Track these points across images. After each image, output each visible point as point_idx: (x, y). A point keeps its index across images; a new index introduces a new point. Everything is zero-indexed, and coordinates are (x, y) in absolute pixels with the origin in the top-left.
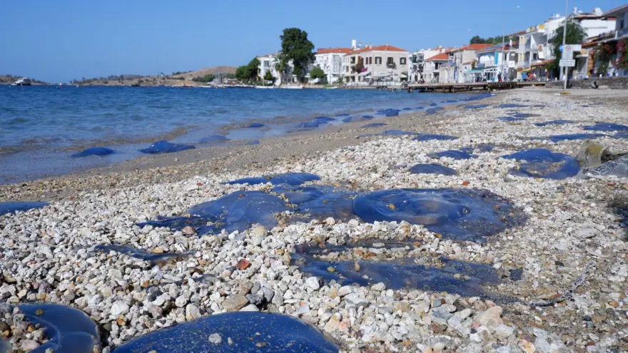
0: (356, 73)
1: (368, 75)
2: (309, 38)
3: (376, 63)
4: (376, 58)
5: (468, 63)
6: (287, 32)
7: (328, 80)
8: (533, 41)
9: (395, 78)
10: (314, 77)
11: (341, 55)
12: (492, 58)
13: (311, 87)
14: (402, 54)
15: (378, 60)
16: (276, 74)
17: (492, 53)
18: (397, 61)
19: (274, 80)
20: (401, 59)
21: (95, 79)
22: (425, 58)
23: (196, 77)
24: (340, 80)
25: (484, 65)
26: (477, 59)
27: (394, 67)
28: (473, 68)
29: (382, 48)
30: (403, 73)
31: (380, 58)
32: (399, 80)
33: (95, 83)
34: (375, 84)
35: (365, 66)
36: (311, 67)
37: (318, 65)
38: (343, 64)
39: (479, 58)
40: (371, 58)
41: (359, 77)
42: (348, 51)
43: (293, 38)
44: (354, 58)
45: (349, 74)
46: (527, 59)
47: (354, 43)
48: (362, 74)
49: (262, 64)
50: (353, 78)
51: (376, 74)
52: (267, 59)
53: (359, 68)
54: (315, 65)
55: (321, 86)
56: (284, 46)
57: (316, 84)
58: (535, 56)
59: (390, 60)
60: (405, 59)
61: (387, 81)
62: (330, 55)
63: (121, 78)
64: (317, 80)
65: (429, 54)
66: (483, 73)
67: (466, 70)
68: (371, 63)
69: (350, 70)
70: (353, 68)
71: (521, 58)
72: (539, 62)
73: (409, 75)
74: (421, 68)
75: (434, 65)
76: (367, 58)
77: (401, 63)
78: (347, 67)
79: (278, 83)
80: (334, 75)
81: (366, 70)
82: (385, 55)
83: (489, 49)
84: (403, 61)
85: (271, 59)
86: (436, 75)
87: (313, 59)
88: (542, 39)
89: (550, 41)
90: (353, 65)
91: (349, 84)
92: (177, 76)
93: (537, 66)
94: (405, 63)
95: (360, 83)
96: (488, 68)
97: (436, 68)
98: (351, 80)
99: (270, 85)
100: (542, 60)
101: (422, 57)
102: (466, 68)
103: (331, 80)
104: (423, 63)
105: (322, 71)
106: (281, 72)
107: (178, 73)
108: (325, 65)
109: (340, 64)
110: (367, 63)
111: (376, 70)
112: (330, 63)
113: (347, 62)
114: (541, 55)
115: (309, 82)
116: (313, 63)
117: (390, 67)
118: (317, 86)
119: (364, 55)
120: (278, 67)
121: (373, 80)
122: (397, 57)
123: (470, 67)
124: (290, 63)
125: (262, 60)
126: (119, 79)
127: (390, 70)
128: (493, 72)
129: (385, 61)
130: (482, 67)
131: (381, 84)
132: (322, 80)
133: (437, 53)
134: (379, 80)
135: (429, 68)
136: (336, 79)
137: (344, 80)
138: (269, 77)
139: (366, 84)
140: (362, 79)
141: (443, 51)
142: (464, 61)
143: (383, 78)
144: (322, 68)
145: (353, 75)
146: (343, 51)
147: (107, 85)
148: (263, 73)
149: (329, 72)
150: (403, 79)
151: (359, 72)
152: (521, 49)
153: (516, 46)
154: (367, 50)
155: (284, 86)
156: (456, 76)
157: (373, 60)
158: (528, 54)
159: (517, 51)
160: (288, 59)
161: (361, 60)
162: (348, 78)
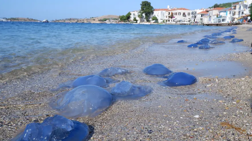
0: (170, 18)
1: (175, 19)
2: (151, 5)
3: (179, 15)
4: (179, 13)
5: (215, 15)
6: (143, 2)
7: (159, 21)
8: (242, 7)
9: (186, 20)
10: (153, 20)
11: (164, 11)
12: (225, 13)
13: (152, 24)
14: (189, 11)
15: (179, 14)
16: (138, 18)
17: (225, 11)
18: (186, 14)
19: (137, 21)
20: (188, 13)
21: (60, 20)
22: (197, 13)
23: (100, 19)
24: (164, 21)
25: (222, 16)
26: (219, 13)
27: (185, 16)
28: (217, 17)
29: (181, 9)
30: (189, 19)
31: (180, 13)
32: (188, 21)
34: (178, 23)
35: (174, 16)
36: (152, 16)
37: (155, 15)
38: (165, 15)
39: (220, 13)
40: (176, 13)
41: (172, 20)
42: (167, 10)
43: (145, 5)
44: (169, 13)
45: (167, 19)
46: (239, 14)
47: (168, 7)
48: (173, 19)
49: (132, 15)
52: (134, 13)
53: (172, 17)
54: (153, 15)
55: (156, 24)
56: (142, 8)
58: (243, 13)
59: (184, 14)
60: (190, 13)
61: (182, 21)
62: (160, 12)
63: (70, 19)
64: (154, 21)
65: (198, 11)
66: (221, 19)
67: (214, 18)
68: (176, 14)
69: (168, 17)
70: (169, 17)
71: (237, 13)
72: (244, 15)
73: (191, 19)
74: (195, 17)
75: (201, 16)
76: (175, 13)
77: (188, 15)
79: (138, 22)
80: (161, 19)
81: (174, 17)
82: (182, 12)
83: (224, 9)
84: (189, 14)
85: (136, 14)
86: (202, 19)
87: (153, 13)
88: (246, 6)
89: (249, 7)
90: (169, 15)
91: (168, 23)
92: (92, 19)
93: (244, 17)
94: (190, 15)
95: (171, 22)
96: (223, 17)
97: (202, 17)
98: (168, 21)
99: (135, 23)
100: (245, 14)
102: (214, 17)
103: (160, 21)
104: (196, 15)
105: (156, 18)
106: (140, 18)
107: (93, 18)
108: (158, 15)
109: (163, 15)
110: (175, 15)
111: (178, 18)
112: (160, 15)
113: (167, 14)
114: (245, 12)
115: (151, 22)
116: (153, 14)
117: (184, 16)
118: (154, 23)
119: (174, 12)
120: (139, 16)
121: (177, 21)
122: (186, 12)
123: (216, 16)
124: (144, 15)
125: (132, 13)
126: (70, 20)
127: (184, 17)
128: (225, 18)
129: (182, 14)
130: (221, 17)
131: (180, 23)
132: (156, 21)
133: (202, 11)
134: (179, 21)
135: (199, 17)
136: (162, 21)
138: (135, 20)
139: (174, 23)
140: (172, 21)
141: (204, 10)
142: (213, 14)
143: (181, 20)
144: (156, 17)
145: (169, 19)
146: (165, 10)
148: (132, 18)
149: (159, 18)
150: (189, 21)
151: (171, 18)
152: (237, 10)
153: (235, 9)
154: (175, 10)
155: (141, 23)
156: (210, 20)
157: (178, 14)
158: (239, 12)
159: (235, 11)
160: (143, 13)
161: (172, 14)
162: (167, 20)
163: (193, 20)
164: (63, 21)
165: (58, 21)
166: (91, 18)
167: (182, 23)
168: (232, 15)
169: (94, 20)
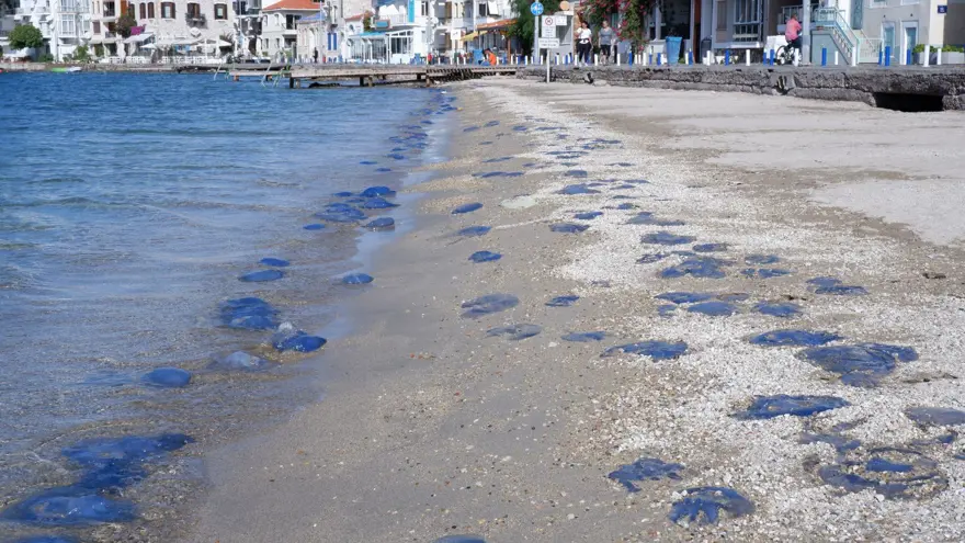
0: (119, 37)
1: (146, 42)
3: (163, 15)
4: (163, 5)
5: (356, 19)
7: (53, 51)
9: (207, 48)
10: (20, 45)
12: (403, 9)
13: (14, 67)
15: (168, 9)
17: (402, 1)
18: (207, 11)
20: (216, 7)
22: (265, 5)
24: (82, 52)
25: (388, 22)
26: (373, 11)
27: (202, 23)
28: (367, 28)
30: (223, 38)
31: (173, 6)
32: (218, 51)
34: (165, 60)
35: (140, 22)
36: (7, 22)
37: (26, 18)
38: (86, 17)
39: (377, 9)
40: (151, 5)
41: (127, 47)
44: (111, 5)
45: (101, 38)
46: (468, 15)
48: (133, 39)
50: (113, 48)
51: (165, 40)
53: (126, 27)
54: (17, 17)
55: (39, 66)
57: (23, 60)
58: (483, 10)
59: (193, 10)
60: (225, 7)
61: (189, 53)
64: (23, 52)
66: (387, 38)
67: (351, 33)
68: (152, 15)
69: (104, 29)
70: (111, 26)
71: (458, 11)
72: (490, 21)
73: (235, 39)
74: (257, 27)
75: (283, 20)
76: (142, 5)
77: (217, 17)
78: (97, 24)
80: (65, 41)
81: (142, 30)
84: (220, 12)
86: (290, 40)
87: (13, 5)
90: (110, 18)
91: (106, 60)
93: (490, 30)
94: (225, 16)
95: (125, 56)
96: (395, 29)
97: (289, 27)
98: (107, 51)
100: (497, 16)
101: (257, 3)
102: (352, 27)
103: (59, 51)
104: (261, 15)
105: (38, 32)
108: (43, 17)
109: (78, 16)
110: (143, 16)
111: (165, 32)
112: (54, 15)
113: (94, 11)
114: (493, 8)
115: (6, 56)
116: (13, 13)
117: (195, 24)
118: (27, 66)
121: (159, 52)
122: (206, 2)
123: (360, 26)
127: (195, 30)
128: (406, 36)
129: (182, 11)
130: (385, 29)
131: (179, 61)
132: (38, 53)
134: (171, 52)
135: (274, 26)
136: (71, 49)
137: (91, 52)
139: (144, 60)
140: (133, 49)
142: (348, 14)
143: (181, 47)
144: (36, 25)
145: (111, 40)
149: (52, 35)
150: (225, 50)
151: (126, 34)
156: (333, 43)
157: (158, 10)
161: (128, 10)
162: (98, 47)
163: (246, 44)
167: (187, 61)
168: (436, 20)
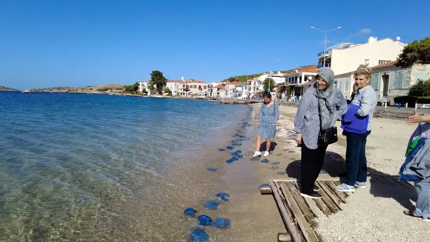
0: (185, 91)
1: (190, 93)
2: (163, 75)
5: (232, 89)
6: (154, 72)
8: (257, 83)
9: (202, 94)
10: (166, 92)
11: (178, 83)
12: (241, 88)
13: (165, 96)
14: (204, 84)
15: (195, 86)
16: (147, 90)
17: (241, 86)
18: (202, 87)
19: (147, 93)
20: (204, 86)
21: (45, 89)
22: (214, 86)
23: (99, 89)
24: (178, 94)
25: (238, 90)
26: (235, 88)
27: (201, 89)
28: (234, 92)
29: (197, 82)
30: (205, 92)
32: (204, 95)
33: (46, 91)
34: (194, 96)
35: (189, 89)
36: (164, 88)
37: (168, 87)
38: (179, 87)
40: (192, 85)
42: (181, 82)
43: (157, 75)
44: (184, 85)
45: (182, 92)
46: (254, 89)
47: (183, 78)
48: (188, 92)
49: (141, 85)
50: (184, 94)
51: (194, 93)
52: (143, 83)
54: (166, 87)
55: (170, 97)
56: (152, 78)
58: (257, 89)
59: (200, 87)
60: (206, 87)
61: (199, 95)
62: (173, 83)
63: (59, 88)
64: (167, 94)
65: (215, 84)
66: (238, 94)
69: (182, 90)
70: (184, 89)
71: (252, 89)
72: (259, 91)
73: (208, 93)
74: (212, 90)
77: (204, 88)
78: (181, 89)
79: (149, 94)
80: (175, 92)
81: (190, 90)
82: (198, 84)
83: (240, 83)
85: (146, 84)
86: (218, 93)
87: (165, 85)
88: (260, 82)
89: (263, 84)
91: (183, 96)
92: (89, 88)
93: (259, 93)
95: (186, 95)
96: (239, 92)
97: (218, 90)
99: (145, 95)
101: (212, 86)
102: (230, 91)
103: (173, 94)
104: (213, 88)
106: (151, 89)
107: (89, 86)
108: (171, 87)
110: (190, 87)
111: (194, 91)
112: (173, 87)
113: (181, 86)
114: (259, 88)
115: (163, 94)
118: (168, 96)
119: (189, 84)
120: (149, 87)
122: (202, 85)
123: (232, 91)
124: (155, 86)
125: (141, 83)
126: (58, 89)
127: (200, 91)
128: (241, 93)
129: (198, 87)
130: (237, 92)
132: (170, 94)
133: (218, 84)
134: (195, 95)
135: (215, 90)
136: (176, 94)
137: (180, 94)
138: (144, 91)
139: (190, 96)
141: (221, 84)
142: (230, 89)
143: (197, 94)
144: (170, 89)
146: (179, 81)
147: (52, 92)
148: (141, 90)
149: (173, 90)
150: (206, 95)
151: (187, 91)
152: (252, 86)
153: (250, 84)
154: (190, 82)
155: (152, 96)
156: (226, 94)
157: (193, 87)
158: (255, 87)
159: (250, 86)
160: (154, 84)
161: (187, 86)
162: (181, 93)
163: (210, 94)
164: (48, 91)
165: (42, 90)
166: (87, 87)
167: (198, 97)
168: (248, 90)
169: (91, 89)
